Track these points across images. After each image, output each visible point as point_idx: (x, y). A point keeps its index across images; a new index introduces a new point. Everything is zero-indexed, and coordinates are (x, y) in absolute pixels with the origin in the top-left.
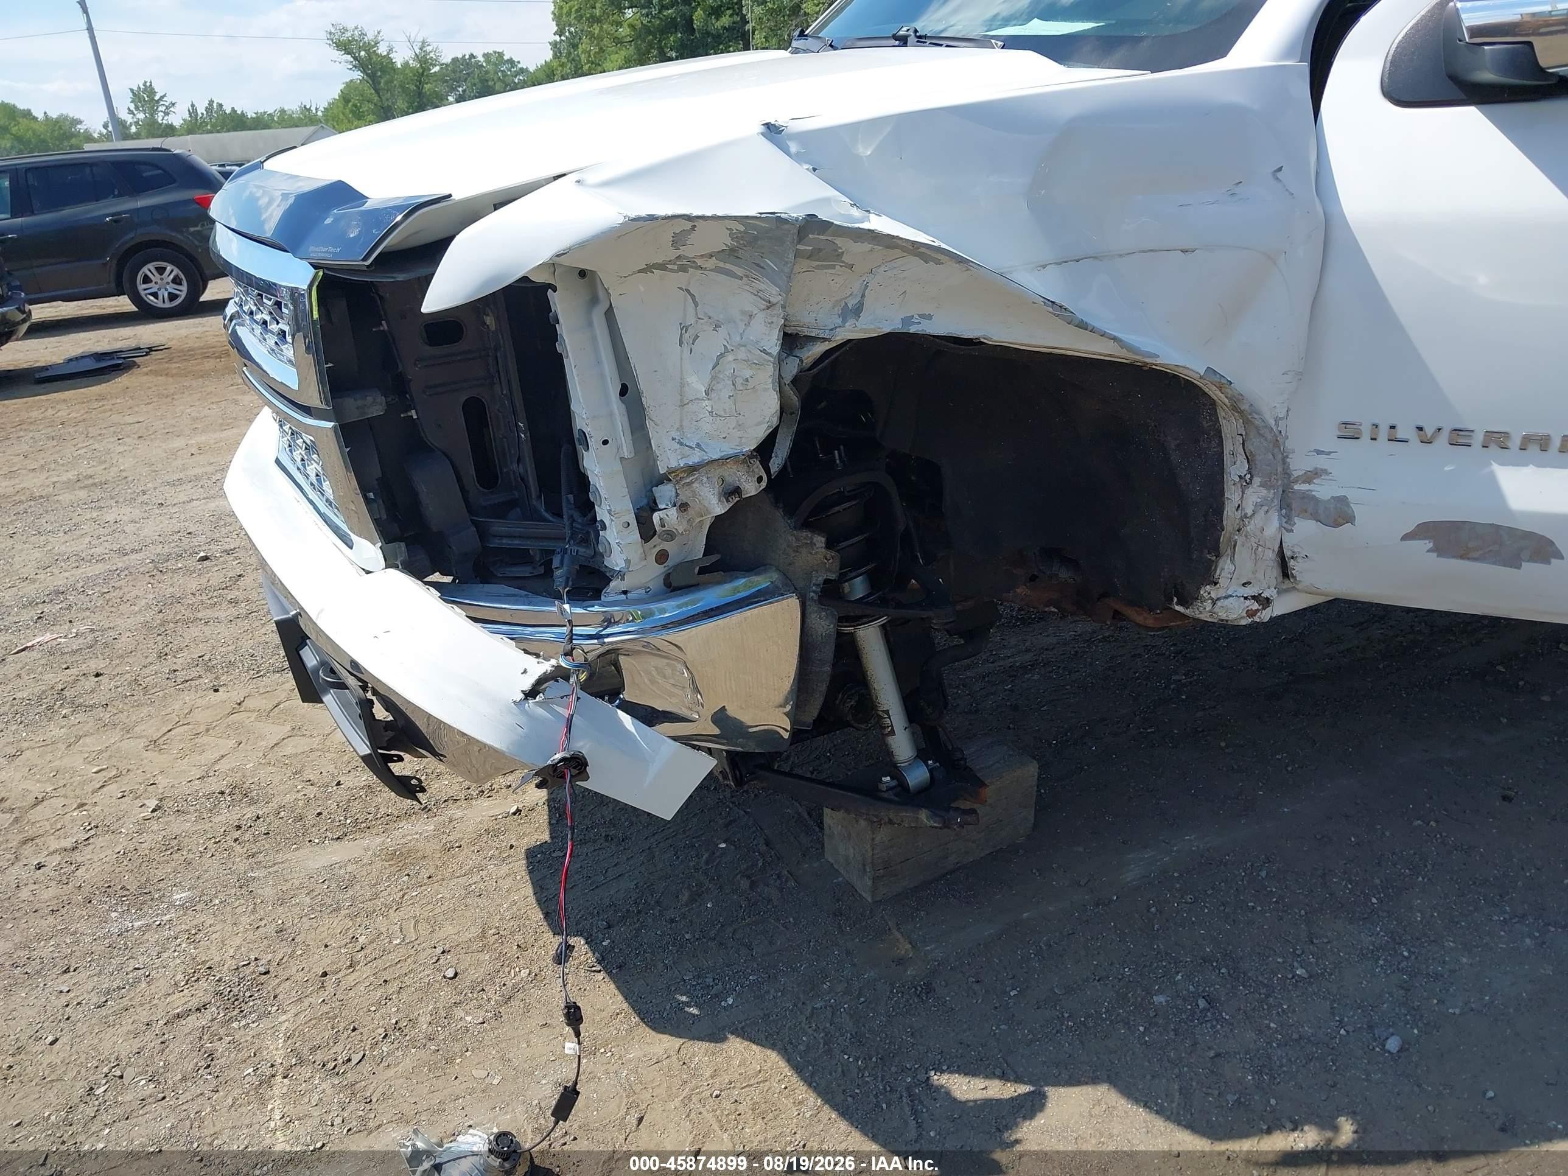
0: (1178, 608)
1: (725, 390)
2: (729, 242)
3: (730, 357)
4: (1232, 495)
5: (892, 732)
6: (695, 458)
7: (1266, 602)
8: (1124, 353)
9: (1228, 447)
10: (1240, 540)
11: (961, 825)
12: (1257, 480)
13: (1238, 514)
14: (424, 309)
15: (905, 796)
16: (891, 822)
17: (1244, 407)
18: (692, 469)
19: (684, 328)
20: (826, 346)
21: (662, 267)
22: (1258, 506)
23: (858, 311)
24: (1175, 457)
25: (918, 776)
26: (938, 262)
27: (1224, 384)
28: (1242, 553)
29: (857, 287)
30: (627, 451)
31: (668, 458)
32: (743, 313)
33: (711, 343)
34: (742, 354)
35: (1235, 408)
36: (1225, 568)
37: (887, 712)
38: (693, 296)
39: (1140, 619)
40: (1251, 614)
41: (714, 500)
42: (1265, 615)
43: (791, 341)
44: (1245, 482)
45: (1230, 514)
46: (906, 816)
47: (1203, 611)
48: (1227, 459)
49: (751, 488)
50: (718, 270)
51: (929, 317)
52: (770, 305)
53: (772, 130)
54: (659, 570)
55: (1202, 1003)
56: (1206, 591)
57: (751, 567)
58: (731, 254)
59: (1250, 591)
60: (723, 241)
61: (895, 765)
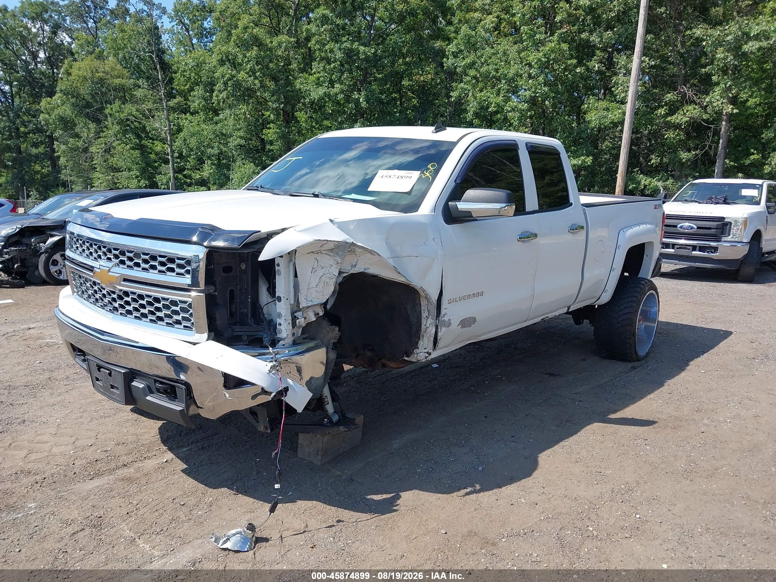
0: (406, 358)
1: (321, 285)
2: (333, 247)
3: (324, 276)
4: (424, 322)
5: (328, 403)
6: (310, 304)
7: (430, 354)
8: (406, 281)
9: (422, 309)
10: (425, 335)
11: (354, 429)
12: (430, 317)
13: (425, 327)
14: (259, 260)
15: (332, 424)
16: (329, 433)
17: (428, 297)
18: (308, 307)
19: (313, 268)
20: (347, 274)
21: (313, 252)
22: (430, 324)
23: (355, 266)
24: (409, 312)
25: (335, 418)
26: (374, 255)
27: (424, 291)
28: (425, 339)
29: (355, 260)
30: (292, 302)
31: (303, 304)
32: (330, 265)
33: (320, 272)
34: (328, 275)
35: (426, 297)
36: (421, 343)
37: (326, 396)
38: (317, 260)
39: (391, 365)
40: (426, 357)
41: (313, 316)
42: (430, 358)
43: (340, 273)
44: (427, 317)
45: (423, 327)
46: (335, 429)
47: (413, 359)
48: (422, 312)
49: (321, 314)
50: (326, 254)
51: (369, 269)
52: (338, 263)
53: (331, 221)
54: (292, 338)
55: (430, 469)
56: (416, 351)
57: (312, 339)
58: (332, 250)
59: (426, 351)
60: (332, 246)
61: (328, 415)
